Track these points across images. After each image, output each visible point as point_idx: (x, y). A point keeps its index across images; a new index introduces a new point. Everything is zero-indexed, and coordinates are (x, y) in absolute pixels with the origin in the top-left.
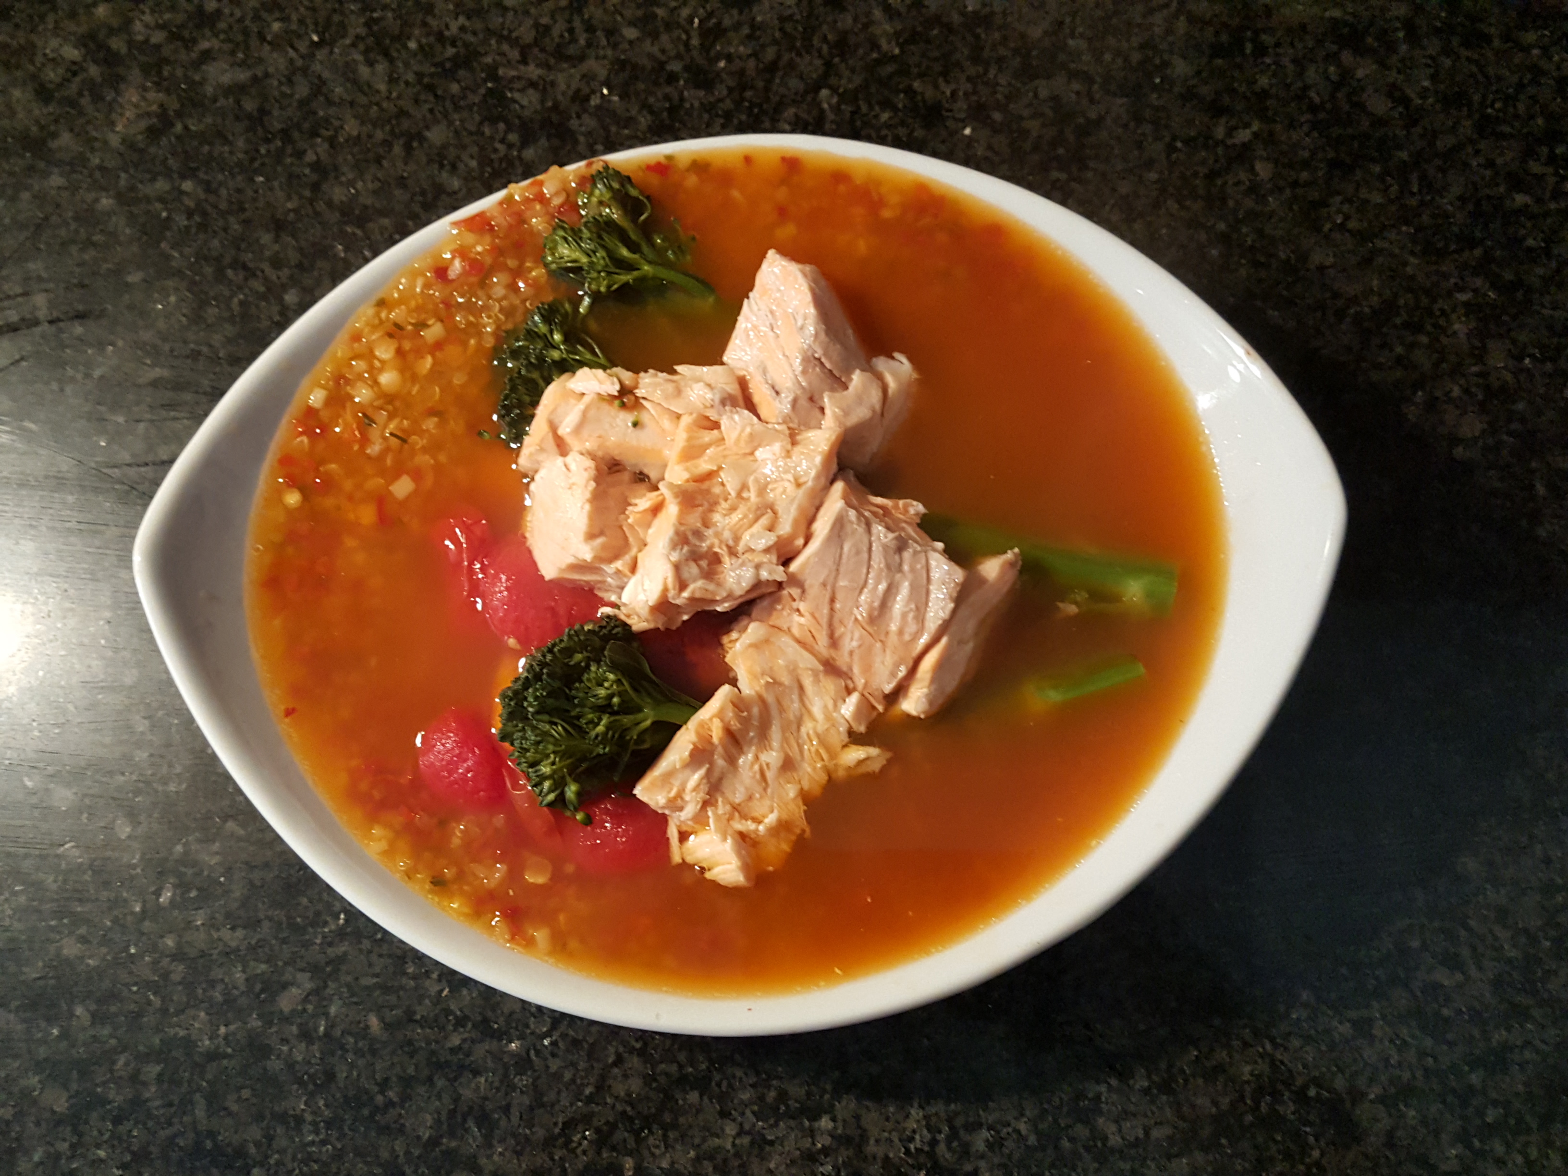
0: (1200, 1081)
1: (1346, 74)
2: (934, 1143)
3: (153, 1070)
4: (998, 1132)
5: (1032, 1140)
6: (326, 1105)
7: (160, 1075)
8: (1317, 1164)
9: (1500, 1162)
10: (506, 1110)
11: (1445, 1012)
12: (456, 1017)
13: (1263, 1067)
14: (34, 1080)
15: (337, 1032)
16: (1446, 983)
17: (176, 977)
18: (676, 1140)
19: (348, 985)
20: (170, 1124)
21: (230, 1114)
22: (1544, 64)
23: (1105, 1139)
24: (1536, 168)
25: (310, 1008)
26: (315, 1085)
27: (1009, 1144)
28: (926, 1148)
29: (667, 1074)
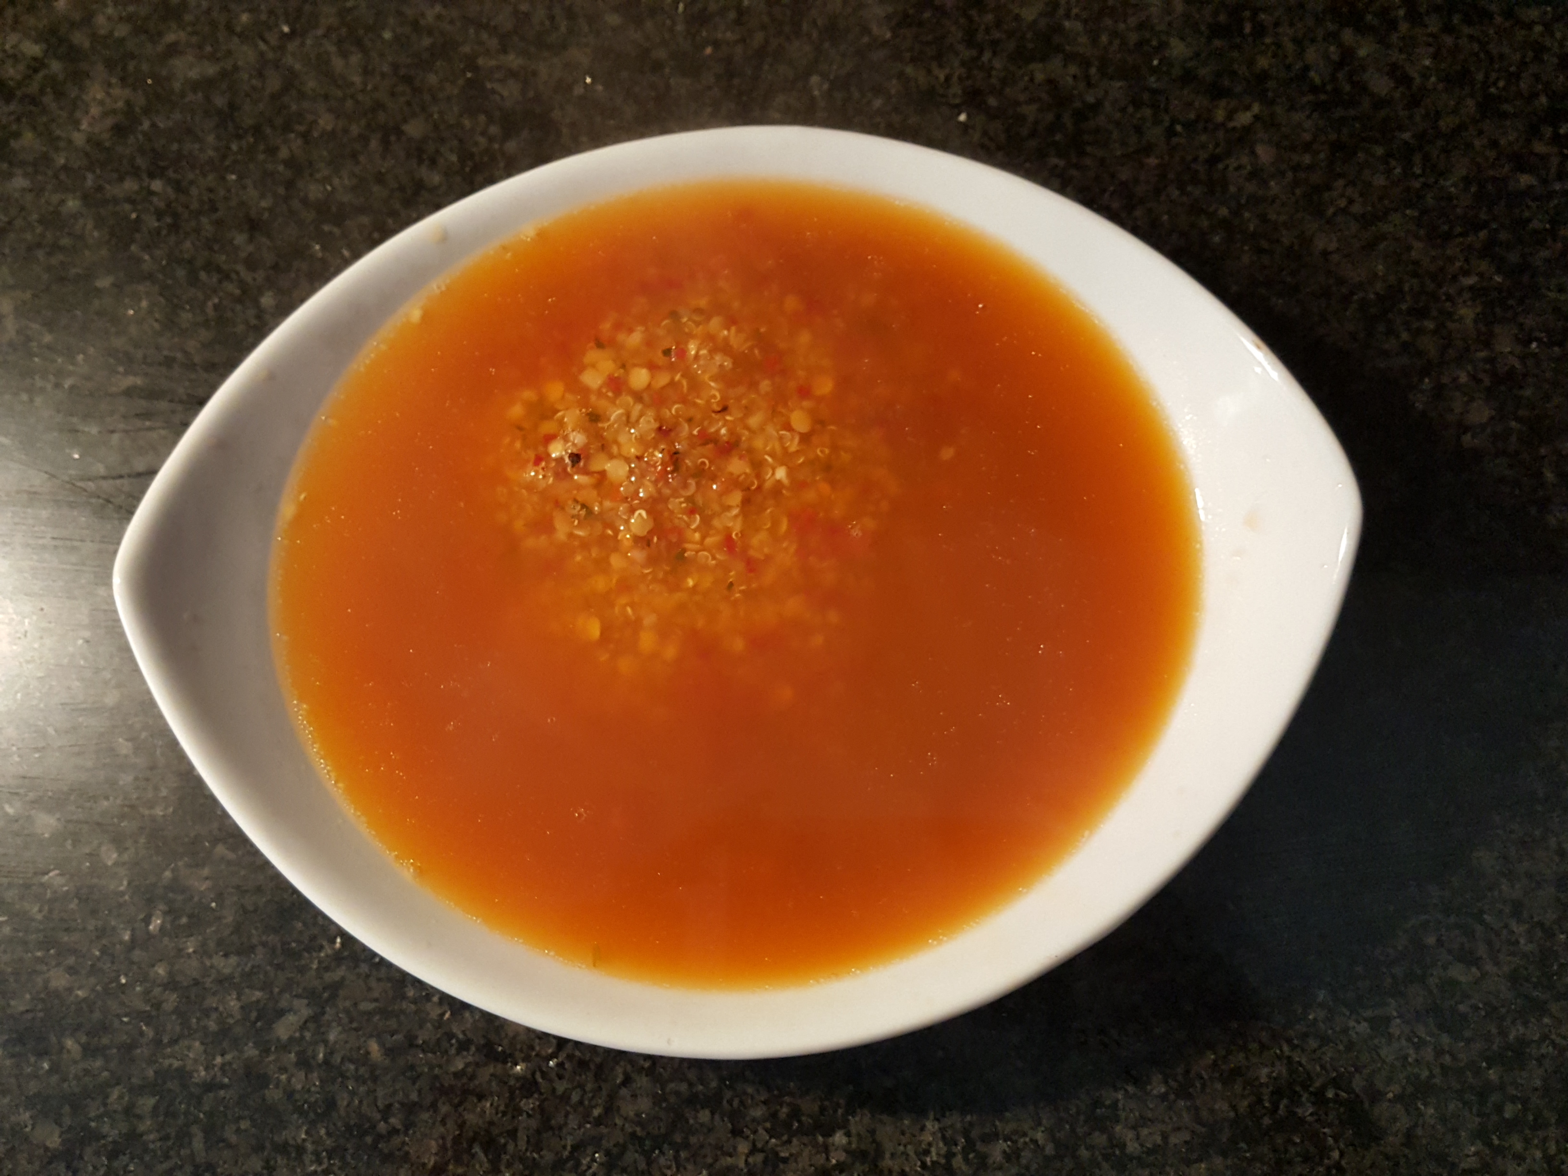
0: (1218, 1086)
1: (1348, 54)
2: (950, 1156)
3: (147, 1103)
4: (1015, 1142)
5: (1049, 1150)
6: (329, 1134)
7: (155, 1108)
8: (1338, 1166)
9: (1519, 1158)
10: (513, 1134)
11: (1462, 1008)
12: (458, 1041)
13: (1281, 1069)
14: (25, 1116)
15: (337, 1059)
16: (1462, 979)
17: (168, 1006)
18: (687, 1160)
19: (347, 1011)
20: (167, 1157)
21: (230, 1146)
22: (1548, 43)
23: (1124, 1145)
24: (1539, 148)
25: (308, 1035)
26: (316, 1113)
27: (1026, 1155)
28: (943, 1161)
29: (677, 1093)
